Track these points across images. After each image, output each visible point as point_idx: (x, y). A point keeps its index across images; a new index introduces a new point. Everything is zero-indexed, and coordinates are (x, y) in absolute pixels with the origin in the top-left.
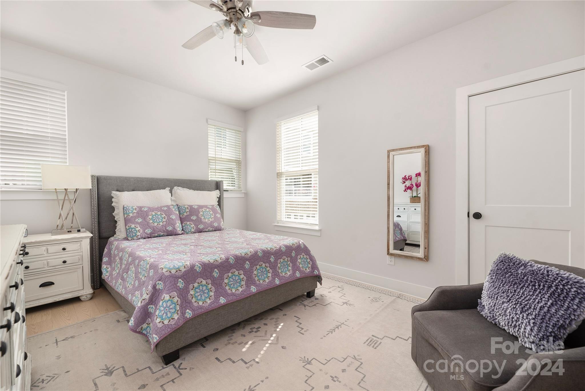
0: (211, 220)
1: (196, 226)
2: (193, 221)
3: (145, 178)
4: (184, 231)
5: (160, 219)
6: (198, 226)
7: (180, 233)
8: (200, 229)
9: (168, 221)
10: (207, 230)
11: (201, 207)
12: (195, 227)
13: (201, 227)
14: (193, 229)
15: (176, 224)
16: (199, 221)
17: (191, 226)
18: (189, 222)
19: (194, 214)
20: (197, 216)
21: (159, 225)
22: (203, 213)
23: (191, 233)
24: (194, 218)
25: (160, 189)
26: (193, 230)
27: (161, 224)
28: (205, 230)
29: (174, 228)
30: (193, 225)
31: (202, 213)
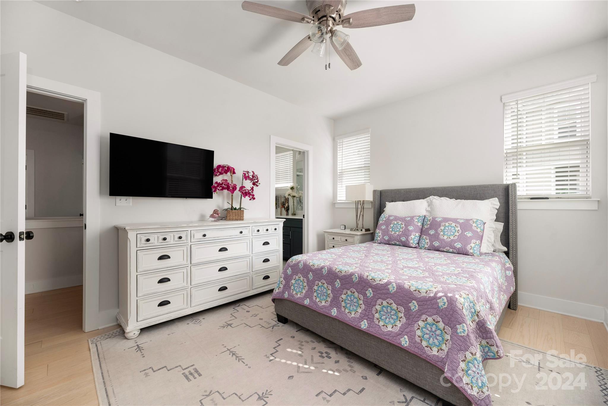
0: (452, 238)
1: (431, 242)
2: (430, 236)
3: (414, 189)
4: (418, 246)
5: (398, 228)
6: (433, 242)
7: (413, 246)
8: (434, 246)
9: (404, 231)
10: (445, 250)
11: (446, 220)
12: (429, 243)
13: (436, 244)
14: (427, 244)
15: (411, 235)
16: (436, 237)
17: (426, 242)
18: (426, 236)
19: (433, 228)
20: (436, 230)
21: (395, 234)
22: (445, 228)
23: (425, 249)
24: (432, 232)
25: (420, 199)
26: (426, 246)
27: (397, 233)
28: (441, 249)
29: (407, 240)
30: (428, 241)
31: (442, 228)
